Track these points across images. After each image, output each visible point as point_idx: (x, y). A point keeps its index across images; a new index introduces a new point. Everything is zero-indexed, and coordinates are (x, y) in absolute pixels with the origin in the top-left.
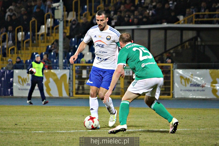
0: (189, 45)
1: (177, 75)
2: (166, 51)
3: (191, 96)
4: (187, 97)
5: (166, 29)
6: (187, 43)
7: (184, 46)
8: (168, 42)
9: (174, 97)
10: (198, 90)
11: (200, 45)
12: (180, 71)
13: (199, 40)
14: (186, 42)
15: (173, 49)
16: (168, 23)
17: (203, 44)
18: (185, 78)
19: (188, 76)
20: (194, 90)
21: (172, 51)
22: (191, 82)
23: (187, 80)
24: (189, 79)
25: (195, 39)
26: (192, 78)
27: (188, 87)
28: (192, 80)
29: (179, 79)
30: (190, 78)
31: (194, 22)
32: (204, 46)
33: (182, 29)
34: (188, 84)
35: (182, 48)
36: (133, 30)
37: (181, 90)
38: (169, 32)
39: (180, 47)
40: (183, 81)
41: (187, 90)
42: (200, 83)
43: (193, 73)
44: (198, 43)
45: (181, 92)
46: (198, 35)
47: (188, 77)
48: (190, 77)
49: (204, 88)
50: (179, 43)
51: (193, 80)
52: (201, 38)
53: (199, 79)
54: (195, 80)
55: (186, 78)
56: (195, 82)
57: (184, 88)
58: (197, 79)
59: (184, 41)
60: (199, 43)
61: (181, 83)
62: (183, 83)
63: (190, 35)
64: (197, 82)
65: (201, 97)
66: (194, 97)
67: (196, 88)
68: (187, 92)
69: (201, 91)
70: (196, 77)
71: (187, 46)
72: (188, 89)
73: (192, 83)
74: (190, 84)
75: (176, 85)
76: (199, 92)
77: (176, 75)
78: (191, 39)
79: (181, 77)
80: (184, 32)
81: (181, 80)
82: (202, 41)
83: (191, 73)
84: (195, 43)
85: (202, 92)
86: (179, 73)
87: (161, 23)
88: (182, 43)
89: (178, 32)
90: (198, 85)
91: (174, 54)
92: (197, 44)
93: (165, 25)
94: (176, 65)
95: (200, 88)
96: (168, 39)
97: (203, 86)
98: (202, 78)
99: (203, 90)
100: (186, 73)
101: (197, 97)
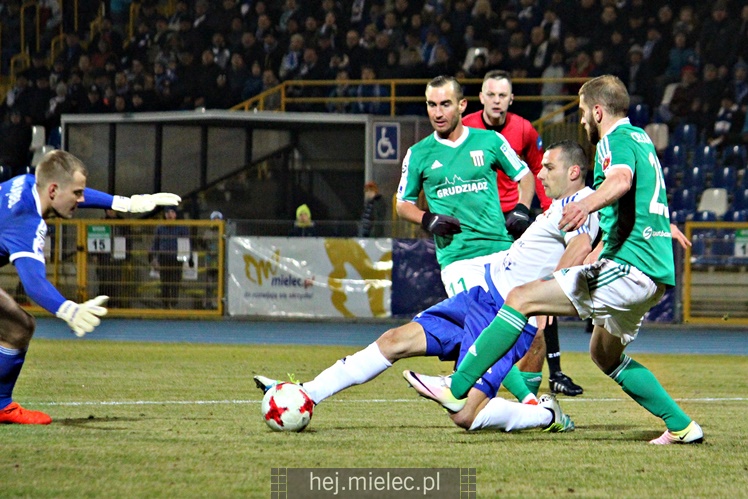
0: (269, 170)
1: (237, 252)
2: (205, 186)
3: (274, 311)
4: (263, 314)
5: (205, 125)
6: (264, 166)
7: (256, 172)
8: (210, 162)
9: (228, 315)
10: (293, 296)
11: (300, 172)
12: (246, 243)
13: (297, 155)
14: (260, 161)
15: (225, 181)
17: (308, 167)
18: (258, 261)
19: (267, 255)
20: (284, 296)
21: (221, 187)
22: (273, 273)
23: (264, 267)
24: (269, 264)
25: (285, 153)
26: (277, 260)
27: (267, 285)
28: (277, 267)
29: (242, 264)
30: (272, 261)
31: (283, 106)
32: (311, 174)
33: (250, 126)
34: (267, 277)
35: (248, 177)
36: (113, 125)
37: (247, 295)
38: (214, 134)
39: (243, 177)
40: (252, 269)
41: (264, 296)
42: (298, 275)
43: (280, 248)
44: (293, 164)
45: (246, 301)
46: (295, 143)
47: (266, 258)
48: (272, 258)
49: (309, 291)
50: (242, 163)
51: (280, 266)
52: (300, 152)
53: (296, 263)
54: (285, 268)
55: (262, 262)
56: (287, 272)
57: (254, 288)
58: (291, 265)
59: (255, 158)
60: (297, 166)
61: (248, 274)
62: (254, 275)
63: (273, 142)
64: (292, 272)
65: (300, 314)
66: (283, 313)
67: (288, 290)
68: (263, 300)
69: (301, 297)
70: (288, 259)
71: (263, 172)
72: (265, 292)
73: (278, 276)
74: (271, 276)
75: (233, 279)
76: (298, 301)
77: (234, 254)
78: (276, 154)
79: (249, 258)
80: (256, 133)
81: (247, 266)
82: (305, 159)
83: (274, 247)
84: (286, 165)
85: (305, 301)
86: (241, 247)
87: (192, 107)
88: (250, 165)
89: (241, 133)
90: (294, 282)
91: (228, 196)
92: (290, 167)
93: (202, 113)
94: (234, 224)
95: (300, 290)
96: (210, 152)
97: (307, 285)
98: (304, 263)
99: (308, 296)
100: (261, 249)
101: (290, 314)
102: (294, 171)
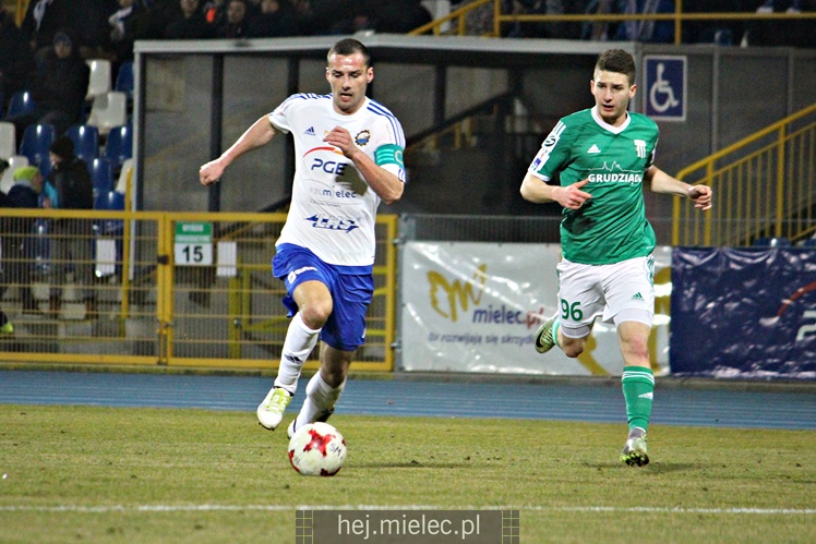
0: (473, 134)
1: (416, 267)
3: (477, 363)
4: (459, 369)
6: (465, 126)
7: (452, 135)
9: (402, 369)
10: (508, 339)
11: (523, 136)
12: (432, 251)
13: (519, 109)
14: (458, 118)
18: (450, 282)
19: (467, 272)
20: (492, 339)
22: (477, 302)
23: (462, 291)
24: (468, 287)
25: (502, 105)
26: (483, 280)
27: (465, 322)
28: (481, 292)
29: (426, 287)
30: (472, 282)
31: (497, 28)
33: (443, 61)
34: (465, 307)
35: (440, 145)
36: (219, 57)
37: (433, 337)
39: (430, 143)
40: (442, 294)
41: (461, 339)
42: (517, 307)
43: (489, 262)
44: (513, 123)
45: (431, 347)
46: (516, 89)
47: (465, 278)
48: (475, 276)
50: (429, 122)
51: (488, 290)
52: (527, 104)
53: (513, 286)
54: (496, 294)
55: (457, 283)
56: (497, 298)
57: (444, 327)
58: (504, 289)
59: (450, 113)
60: (520, 127)
61: (434, 302)
62: (444, 305)
63: (482, 86)
64: (504, 299)
65: (520, 370)
66: (492, 368)
67: (501, 329)
68: (460, 345)
69: (521, 341)
70: (500, 280)
71: (463, 136)
72: (461, 333)
73: (483, 306)
74: (472, 308)
75: (410, 311)
76: (514, 346)
77: (412, 269)
78: (485, 108)
79: (436, 277)
80: (452, 71)
81: (434, 290)
82: (533, 114)
83: (476, 260)
84: (500, 123)
85: (527, 347)
86: (422, 259)
88: (442, 123)
89: (428, 71)
90: (510, 316)
92: (508, 127)
93: (368, 39)
94: (412, 223)
95: (519, 331)
97: (531, 322)
98: (527, 285)
100: (455, 262)
101: (503, 370)
102: (514, 135)
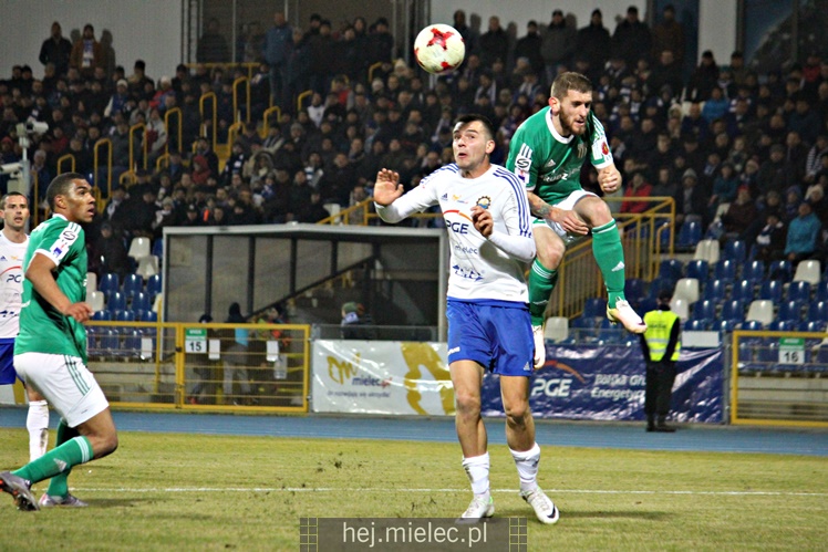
0: (353, 279)
1: (321, 354)
2: (294, 293)
3: (355, 408)
4: (345, 411)
5: (294, 237)
6: (348, 275)
7: (341, 280)
8: (299, 272)
9: (313, 411)
10: (372, 395)
11: (381, 281)
12: (330, 345)
13: (378, 265)
14: (345, 271)
15: (313, 289)
16: (300, 221)
17: (389, 277)
18: (340, 362)
19: (349, 357)
20: (363, 395)
21: (309, 294)
22: (354, 374)
23: (346, 367)
24: (350, 365)
25: (367, 264)
26: (358, 362)
27: (348, 385)
28: (357, 368)
29: (326, 365)
30: (353, 363)
31: (366, 221)
32: (391, 283)
33: (336, 239)
34: (348, 376)
35: (334, 286)
36: (210, 237)
37: (330, 393)
38: (302, 245)
39: (329, 285)
40: (335, 369)
41: (345, 394)
42: (377, 376)
43: (361, 351)
44: (375, 274)
45: (329, 399)
46: (376, 255)
47: (348, 360)
48: (354, 359)
49: (387, 390)
50: (328, 272)
51: (361, 367)
52: (383, 263)
53: (375, 365)
54: (365, 369)
55: (344, 363)
56: (366, 373)
57: (336, 388)
58: (370, 367)
59: (339, 268)
60: (379, 276)
61: (331, 374)
62: (336, 376)
63: (357, 253)
64: (370, 372)
65: (378, 412)
66: (363, 411)
67: (368, 389)
68: (345, 398)
69: (379, 395)
70: (365, 361)
71: (347, 281)
72: (345, 391)
73: (358, 376)
74: (352, 377)
75: (317, 378)
76: (375, 399)
77: (318, 355)
78: (359, 265)
79: (332, 360)
80: (341, 245)
81: (331, 367)
82: (386, 269)
83: (354, 350)
84: (368, 273)
85: (383, 399)
86: (324, 350)
87: (284, 222)
88: (336, 274)
89: (327, 245)
90: (373, 382)
91: (315, 302)
92: (372, 276)
93: (293, 226)
94: (319, 329)
95: (379, 390)
96: (300, 263)
97: (385, 385)
98: (382, 364)
99: (386, 395)
100: (343, 351)
101: (369, 412)
102: (375, 280)
